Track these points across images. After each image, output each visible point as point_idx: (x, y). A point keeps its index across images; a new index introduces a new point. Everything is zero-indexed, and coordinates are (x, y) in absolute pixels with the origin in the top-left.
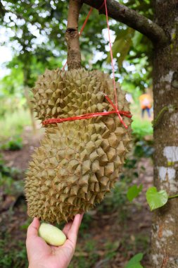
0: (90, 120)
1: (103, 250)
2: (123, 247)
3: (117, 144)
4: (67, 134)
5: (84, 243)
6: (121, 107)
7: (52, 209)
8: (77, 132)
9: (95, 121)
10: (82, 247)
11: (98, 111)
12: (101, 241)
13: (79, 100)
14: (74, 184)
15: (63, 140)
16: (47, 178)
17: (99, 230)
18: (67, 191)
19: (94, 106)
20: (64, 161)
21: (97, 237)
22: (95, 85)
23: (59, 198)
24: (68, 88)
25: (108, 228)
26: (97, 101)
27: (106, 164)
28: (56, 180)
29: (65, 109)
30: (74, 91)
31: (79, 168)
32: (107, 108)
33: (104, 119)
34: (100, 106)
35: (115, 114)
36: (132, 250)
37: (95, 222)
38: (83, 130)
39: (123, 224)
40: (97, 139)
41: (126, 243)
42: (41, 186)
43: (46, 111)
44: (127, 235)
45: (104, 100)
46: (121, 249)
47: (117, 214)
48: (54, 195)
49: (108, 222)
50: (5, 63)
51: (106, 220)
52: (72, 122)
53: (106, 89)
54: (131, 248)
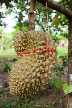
0: (37, 54)
1: (48, 105)
2: (56, 104)
3: (49, 64)
4: (26, 60)
5: (40, 101)
6: (51, 47)
7: (19, 92)
8: (30, 59)
9: (39, 54)
10: (39, 103)
11: (41, 50)
12: (47, 101)
13: (32, 44)
14: (28, 83)
15: (24, 62)
16: (16, 79)
17: (47, 96)
18: (25, 85)
19: (39, 47)
20: (24, 72)
21: (46, 99)
22: (40, 38)
23: (22, 88)
24: (28, 39)
25: (50, 95)
26: (40, 45)
27: (44, 73)
28: (20, 80)
29: (26, 48)
30: (30, 40)
31: (30, 75)
32: (45, 48)
33: (43, 53)
34: (42, 47)
35: (49, 51)
36: (60, 106)
37: (45, 92)
38: (33, 58)
39: (57, 94)
40: (39, 62)
41: (58, 103)
42: (14, 82)
43: (18, 49)
44: (58, 99)
45: (44, 44)
46: (55, 105)
47: (54, 90)
48: (19, 87)
49: (50, 93)
50: (13, 27)
51: (50, 92)
52: (29, 54)
53: (45, 39)
54: (60, 105)
